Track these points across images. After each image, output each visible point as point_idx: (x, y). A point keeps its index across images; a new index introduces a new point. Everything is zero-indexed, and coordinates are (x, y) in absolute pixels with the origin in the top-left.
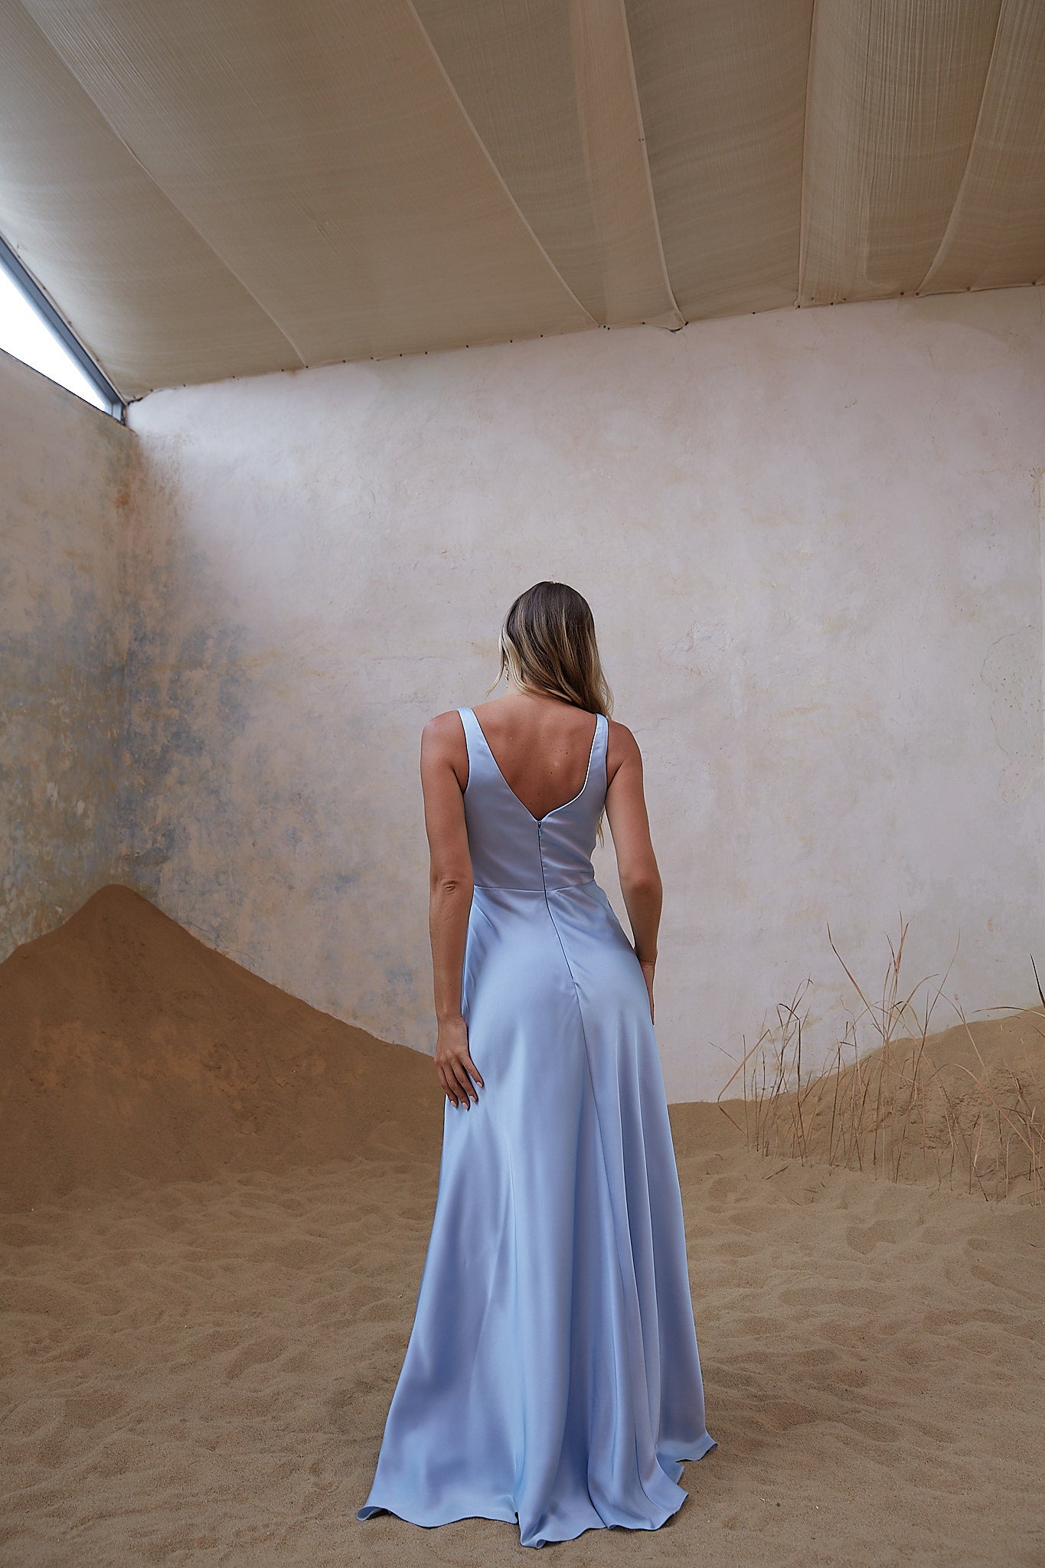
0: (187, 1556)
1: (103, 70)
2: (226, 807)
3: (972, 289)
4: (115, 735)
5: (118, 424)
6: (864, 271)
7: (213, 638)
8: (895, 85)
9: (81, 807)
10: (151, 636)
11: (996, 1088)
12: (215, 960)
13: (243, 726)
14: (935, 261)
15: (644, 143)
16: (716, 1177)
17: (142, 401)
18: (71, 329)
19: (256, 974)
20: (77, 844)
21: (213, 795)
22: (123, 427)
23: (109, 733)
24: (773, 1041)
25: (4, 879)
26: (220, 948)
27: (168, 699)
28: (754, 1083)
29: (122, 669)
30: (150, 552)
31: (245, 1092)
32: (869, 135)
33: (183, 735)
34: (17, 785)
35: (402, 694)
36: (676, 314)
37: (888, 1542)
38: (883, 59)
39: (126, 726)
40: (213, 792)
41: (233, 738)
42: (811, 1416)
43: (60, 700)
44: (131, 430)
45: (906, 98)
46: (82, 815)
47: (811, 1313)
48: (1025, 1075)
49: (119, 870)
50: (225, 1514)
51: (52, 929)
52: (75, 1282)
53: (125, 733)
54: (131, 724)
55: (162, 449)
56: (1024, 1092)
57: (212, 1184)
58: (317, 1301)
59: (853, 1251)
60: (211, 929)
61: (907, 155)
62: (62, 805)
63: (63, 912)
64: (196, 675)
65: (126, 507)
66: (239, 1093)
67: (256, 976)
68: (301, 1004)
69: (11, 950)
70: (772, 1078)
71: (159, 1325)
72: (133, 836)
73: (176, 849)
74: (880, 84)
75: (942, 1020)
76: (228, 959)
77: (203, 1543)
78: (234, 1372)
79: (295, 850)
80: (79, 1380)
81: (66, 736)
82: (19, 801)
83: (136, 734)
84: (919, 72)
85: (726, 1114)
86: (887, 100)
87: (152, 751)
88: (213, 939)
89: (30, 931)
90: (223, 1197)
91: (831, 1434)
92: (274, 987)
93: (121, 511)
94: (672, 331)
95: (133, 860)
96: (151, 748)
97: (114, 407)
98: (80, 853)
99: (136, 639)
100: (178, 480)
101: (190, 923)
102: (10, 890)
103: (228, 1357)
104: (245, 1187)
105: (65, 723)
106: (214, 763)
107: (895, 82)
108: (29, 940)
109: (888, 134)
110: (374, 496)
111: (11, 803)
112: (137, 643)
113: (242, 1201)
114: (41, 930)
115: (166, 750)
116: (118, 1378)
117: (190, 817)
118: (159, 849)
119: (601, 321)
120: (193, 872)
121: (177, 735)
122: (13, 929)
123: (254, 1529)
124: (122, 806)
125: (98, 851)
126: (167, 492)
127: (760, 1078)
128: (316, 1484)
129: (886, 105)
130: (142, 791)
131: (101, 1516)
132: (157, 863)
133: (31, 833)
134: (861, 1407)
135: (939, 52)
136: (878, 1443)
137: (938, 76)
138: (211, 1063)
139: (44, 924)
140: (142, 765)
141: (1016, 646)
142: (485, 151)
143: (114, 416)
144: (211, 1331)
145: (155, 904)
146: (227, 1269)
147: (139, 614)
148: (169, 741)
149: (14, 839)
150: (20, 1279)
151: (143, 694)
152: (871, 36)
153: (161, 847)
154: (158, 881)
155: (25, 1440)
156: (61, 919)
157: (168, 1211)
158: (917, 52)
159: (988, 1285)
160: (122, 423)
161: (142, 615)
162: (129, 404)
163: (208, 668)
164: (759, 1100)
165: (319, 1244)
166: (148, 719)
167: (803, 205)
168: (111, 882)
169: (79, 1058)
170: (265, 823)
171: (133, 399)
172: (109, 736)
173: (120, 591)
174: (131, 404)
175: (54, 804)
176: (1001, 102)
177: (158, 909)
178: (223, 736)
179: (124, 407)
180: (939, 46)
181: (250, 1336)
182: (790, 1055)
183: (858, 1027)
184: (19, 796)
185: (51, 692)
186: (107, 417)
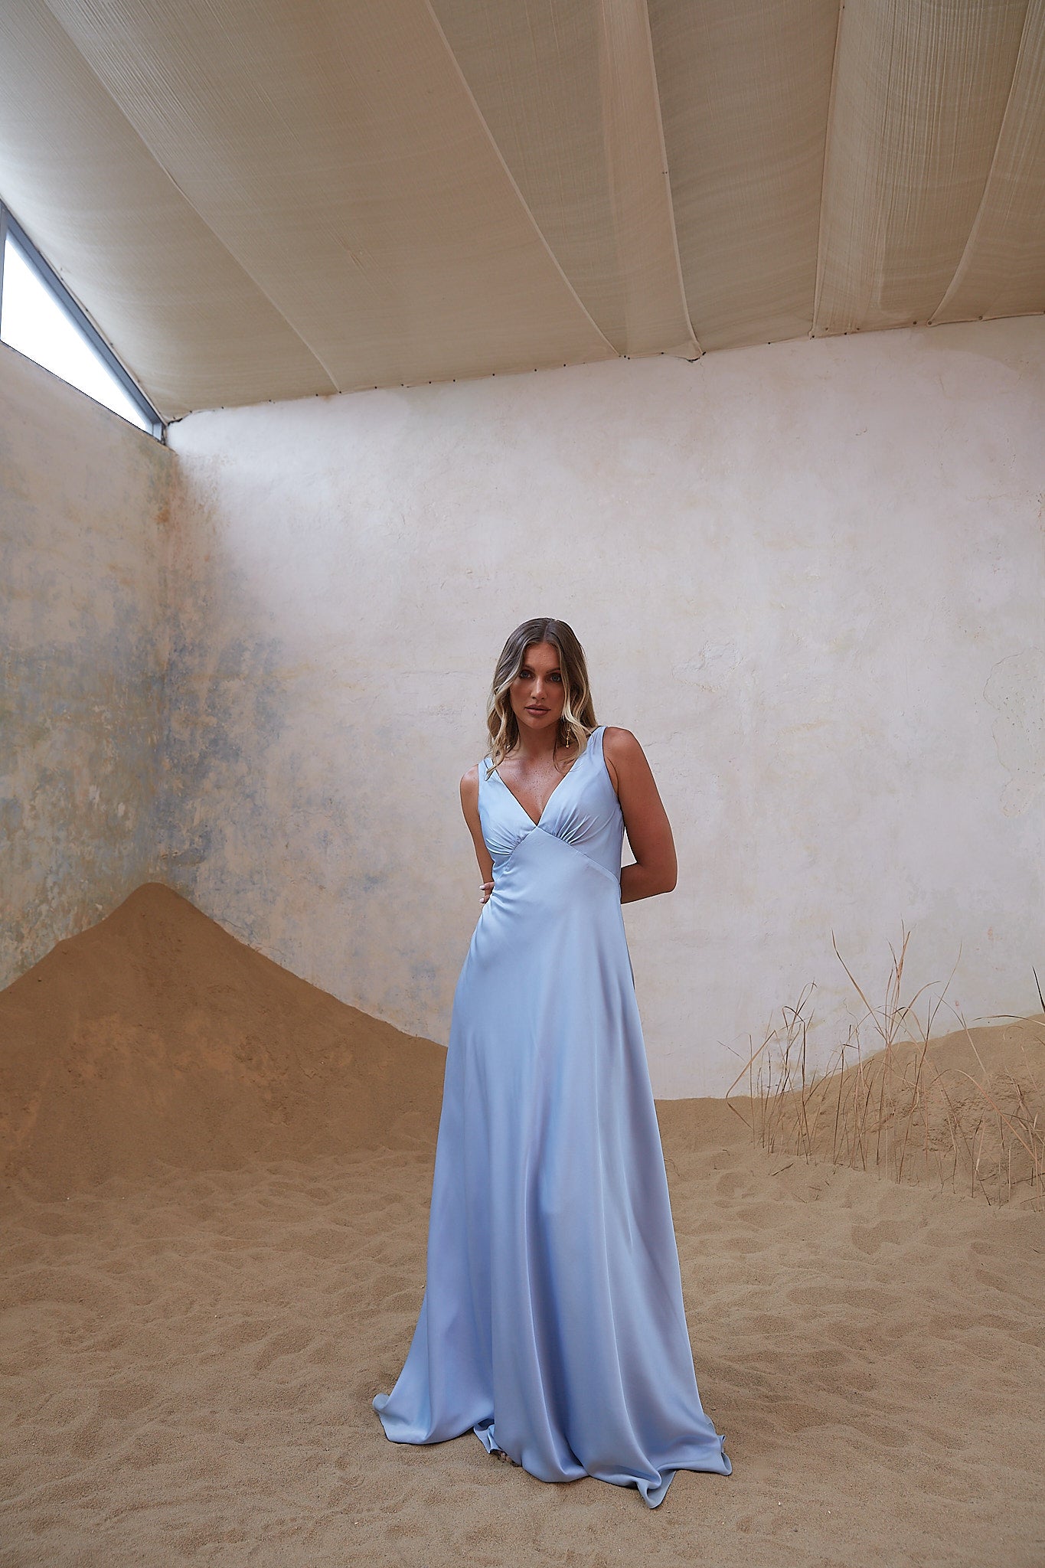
0: (217, 1550)
1: (146, 100)
2: (261, 811)
3: (984, 318)
4: (155, 741)
5: (159, 444)
6: (878, 302)
7: (249, 650)
8: (914, 119)
9: (121, 809)
10: (191, 647)
11: (997, 1094)
12: (248, 956)
13: (278, 734)
14: (949, 290)
15: (667, 176)
16: (724, 1172)
17: (182, 421)
18: (112, 350)
19: (287, 969)
20: (118, 846)
21: (248, 799)
22: (163, 447)
23: (149, 739)
24: (778, 1041)
25: (46, 878)
26: (253, 943)
27: (206, 707)
28: (760, 1080)
29: (162, 678)
30: (189, 567)
31: (274, 1082)
32: (887, 168)
33: (221, 742)
34: (61, 789)
35: (429, 707)
36: (694, 345)
37: (899, 1550)
38: (903, 94)
39: (166, 733)
40: (248, 796)
41: (268, 746)
42: (822, 1418)
43: (103, 708)
44: (171, 450)
45: (924, 132)
46: (123, 817)
47: (818, 1312)
48: (1026, 1082)
49: (158, 869)
50: (254, 1508)
51: (92, 926)
52: (108, 1271)
53: (165, 739)
54: (170, 731)
55: (201, 469)
56: (1025, 1099)
57: (243, 1173)
58: (342, 1291)
59: (858, 1251)
60: (245, 926)
61: (925, 187)
62: (103, 808)
63: (103, 909)
64: (234, 685)
65: (166, 524)
66: (269, 1084)
67: (286, 971)
68: (330, 998)
69: (52, 946)
70: (777, 1077)
71: (189, 1315)
72: (171, 837)
73: (213, 850)
74: (899, 118)
75: (944, 1026)
76: (260, 955)
77: (232, 1537)
78: (261, 1364)
79: (326, 851)
80: (112, 1370)
81: (108, 742)
82: (62, 803)
83: (175, 740)
84: (939, 106)
85: (734, 1110)
86: (906, 133)
87: (191, 756)
88: (247, 935)
89: (70, 927)
90: (252, 1186)
91: (841, 1438)
92: (304, 981)
93: (161, 527)
94: (690, 361)
95: (171, 860)
96: (190, 753)
97: (155, 426)
98: (120, 852)
99: (175, 651)
100: (217, 500)
101: (225, 920)
102: (52, 888)
103: (255, 1348)
104: (274, 1176)
105: (107, 729)
106: (250, 769)
107: (915, 116)
108: (69, 937)
109: (906, 165)
110: (403, 517)
111: (54, 805)
112: (177, 654)
113: (271, 1190)
114: (82, 926)
115: (204, 756)
116: (149, 1369)
117: (226, 819)
118: (196, 849)
119: (622, 351)
120: (228, 872)
121: (214, 742)
122: (54, 926)
123: (282, 1522)
124: (161, 808)
125: (137, 850)
126: (206, 510)
127: (765, 1076)
128: (342, 1478)
129: (905, 139)
130: (180, 795)
131: (134, 1508)
132: (194, 863)
133: (74, 833)
134: (871, 1411)
135: (959, 86)
136: (887, 1448)
137: (957, 110)
138: (243, 1055)
139: (85, 921)
140: (181, 769)
141: (1019, 666)
142: (514, 183)
143: (155, 435)
144: (240, 1322)
145: (191, 901)
146: (256, 1258)
147: (178, 626)
148: (207, 748)
149: (57, 840)
150: (56, 1269)
151: (182, 702)
152: (893, 71)
153: (198, 848)
154: (195, 880)
155: (61, 1430)
156: (100, 915)
157: (200, 1200)
158: (937, 86)
159: (993, 1291)
160: (163, 442)
161: (182, 627)
162: (169, 424)
163: (244, 679)
164: (765, 1097)
165: (345, 1233)
166: (187, 727)
167: (820, 237)
168: (149, 881)
169: (117, 1050)
170: (298, 826)
171: (173, 419)
172: (149, 742)
173: (161, 605)
174: (171, 424)
175: (96, 806)
176: (1018, 135)
177: (193, 906)
178: (259, 743)
179: (164, 427)
180: (959, 80)
181: (278, 1326)
182: (795, 1055)
183: (861, 1031)
184: (62, 799)
185: (94, 700)
186: (148, 437)
